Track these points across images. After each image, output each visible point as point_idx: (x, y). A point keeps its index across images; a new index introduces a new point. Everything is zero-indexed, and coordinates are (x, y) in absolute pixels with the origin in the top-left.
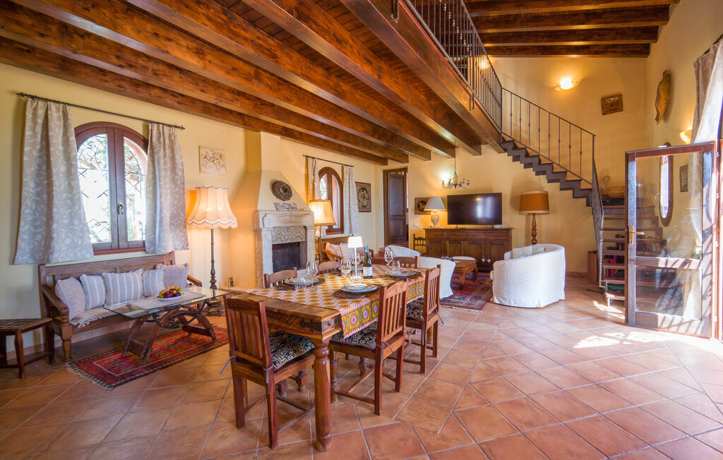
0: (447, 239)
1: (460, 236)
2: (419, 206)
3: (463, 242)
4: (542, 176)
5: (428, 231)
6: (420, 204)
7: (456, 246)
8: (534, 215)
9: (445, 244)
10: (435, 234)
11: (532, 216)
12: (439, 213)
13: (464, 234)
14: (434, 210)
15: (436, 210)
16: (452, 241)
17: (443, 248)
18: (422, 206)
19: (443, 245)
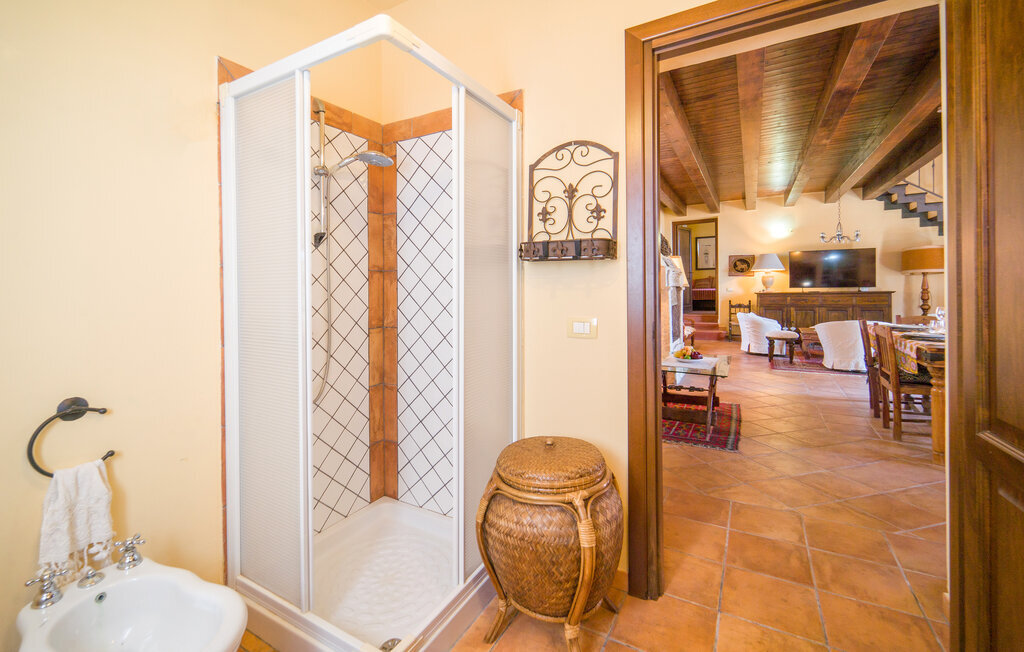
0: (792, 305)
1: (813, 301)
2: (735, 266)
3: (817, 309)
4: (930, 228)
5: (760, 295)
6: (738, 263)
7: (806, 314)
8: (924, 274)
9: (789, 312)
10: (772, 299)
11: (921, 277)
12: (773, 274)
13: (820, 299)
14: (766, 270)
15: (769, 270)
16: (799, 308)
17: (785, 317)
18: (741, 266)
19: (785, 313)
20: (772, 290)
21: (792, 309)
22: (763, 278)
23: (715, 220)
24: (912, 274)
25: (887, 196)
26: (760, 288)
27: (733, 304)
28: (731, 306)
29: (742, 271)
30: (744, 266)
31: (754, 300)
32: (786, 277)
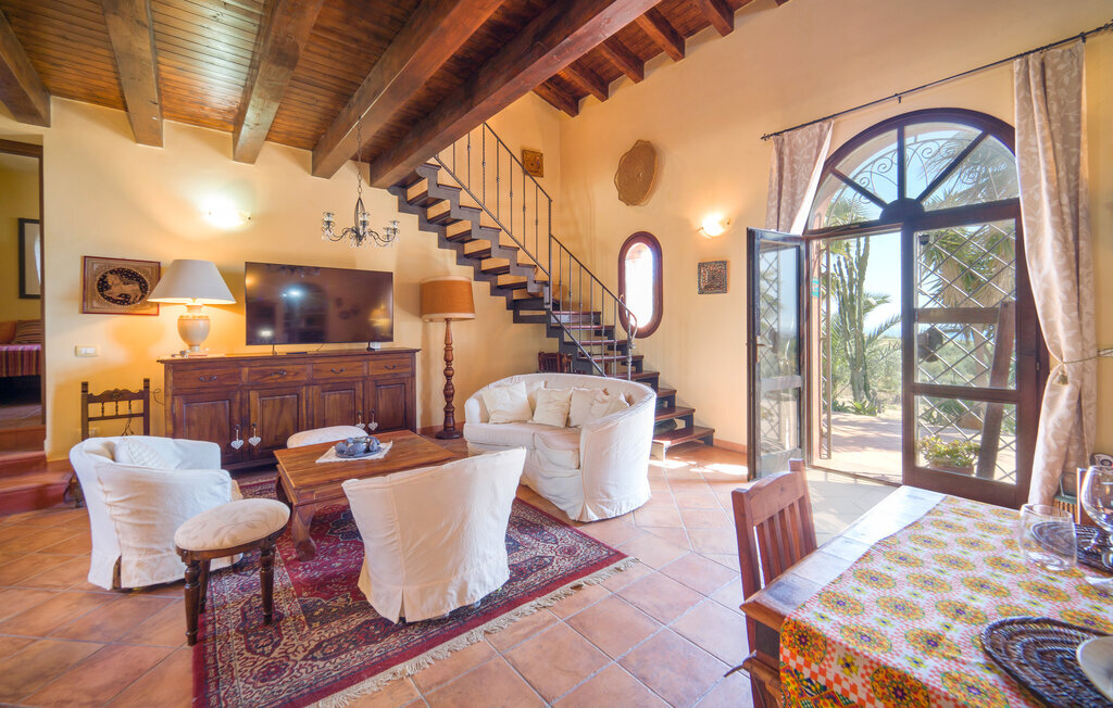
0: (254, 386)
1: (296, 374)
2: (103, 285)
3: (303, 390)
5: (175, 367)
6: (111, 279)
7: (282, 402)
8: (448, 321)
9: (245, 402)
10: (208, 372)
11: (442, 326)
12: (204, 312)
13: (309, 368)
14: (189, 301)
15: (199, 302)
16: (267, 391)
17: (236, 417)
18: (118, 287)
19: (236, 407)
20: (206, 350)
21: (253, 395)
22: (181, 319)
23: (35, 150)
24: (431, 320)
25: (402, 186)
26: (173, 347)
27: (94, 390)
28: (88, 398)
29: (125, 300)
30: (131, 289)
31: (158, 377)
32: (239, 320)
